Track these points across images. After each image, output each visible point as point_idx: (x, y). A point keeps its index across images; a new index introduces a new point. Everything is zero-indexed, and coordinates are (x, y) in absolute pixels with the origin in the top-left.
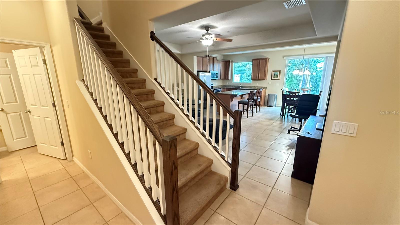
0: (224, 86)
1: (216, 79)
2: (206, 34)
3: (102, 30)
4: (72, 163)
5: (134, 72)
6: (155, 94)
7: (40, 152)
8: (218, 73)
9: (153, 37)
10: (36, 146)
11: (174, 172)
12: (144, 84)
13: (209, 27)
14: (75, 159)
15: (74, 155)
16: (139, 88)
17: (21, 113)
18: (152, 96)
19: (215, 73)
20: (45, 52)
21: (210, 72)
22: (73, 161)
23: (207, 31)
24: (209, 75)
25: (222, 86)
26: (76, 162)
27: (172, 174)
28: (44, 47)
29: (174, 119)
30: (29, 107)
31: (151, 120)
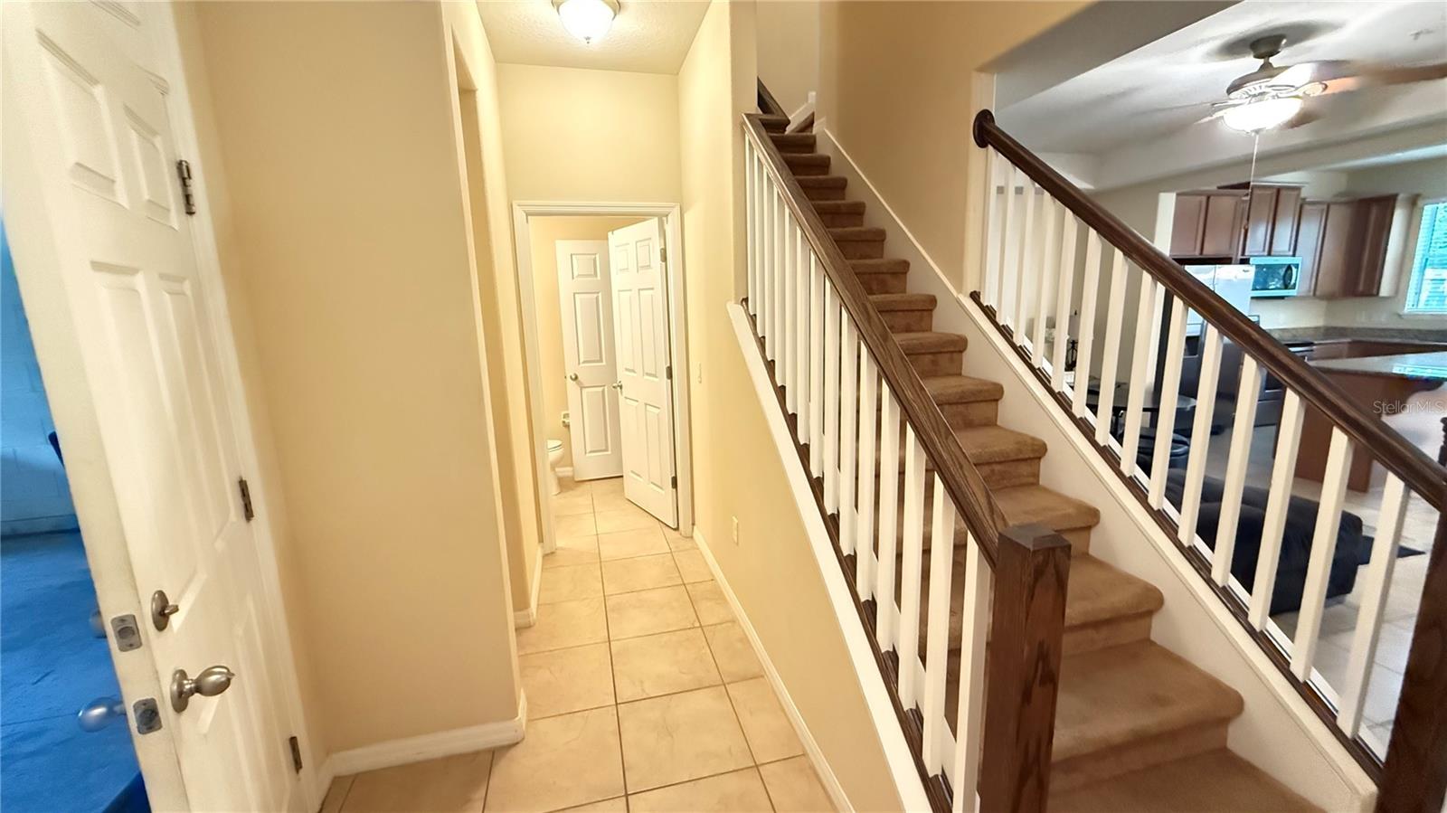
0: (1329, 332)
1: (1282, 298)
2: (1257, 76)
3: (810, 144)
4: (688, 544)
5: (894, 274)
6: (964, 354)
7: (628, 494)
8: (1297, 266)
9: (986, 132)
10: (622, 477)
11: (1037, 691)
12: (925, 313)
13: (1281, 37)
14: (697, 534)
15: (696, 523)
16: (908, 330)
17: (606, 387)
18: (952, 360)
19: (1282, 266)
20: (668, 228)
21: (1245, 261)
22: (692, 537)
23: (1261, 61)
24: (1243, 276)
25: (1316, 329)
26: (697, 542)
27: (1027, 696)
28: (667, 216)
29: (1040, 458)
30: (622, 376)
31: (957, 449)
